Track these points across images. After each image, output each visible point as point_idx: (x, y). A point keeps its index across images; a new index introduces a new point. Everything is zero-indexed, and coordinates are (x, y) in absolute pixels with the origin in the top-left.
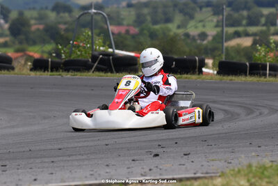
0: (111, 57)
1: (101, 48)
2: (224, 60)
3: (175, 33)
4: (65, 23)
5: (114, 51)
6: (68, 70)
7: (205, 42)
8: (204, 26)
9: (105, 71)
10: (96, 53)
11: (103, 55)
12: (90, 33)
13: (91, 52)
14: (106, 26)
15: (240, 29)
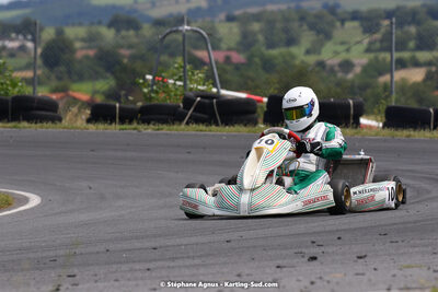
0: (215, 101)
1: (200, 87)
2: (393, 104)
3: (303, 62)
4: (130, 47)
5: (218, 92)
6: (148, 122)
7: (350, 76)
8: (348, 50)
10: (191, 94)
11: (202, 97)
15: (406, 55)
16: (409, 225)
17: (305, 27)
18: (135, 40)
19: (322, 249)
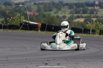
0: (28, 24)
1: (24, 21)
2: (73, 27)
3: (53, 16)
4: (9, 10)
5: (29, 22)
6: (10, 29)
8: (65, 13)
9: (25, 30)
10: (22, 22)
11: (24, 23)
12: (19, 15)
13: (19, 22)
14: (26, 12)
15: (79, 15)
16: (73, 57)
17: (54, 7)
18: (10, 8)
19: (50, 62)
